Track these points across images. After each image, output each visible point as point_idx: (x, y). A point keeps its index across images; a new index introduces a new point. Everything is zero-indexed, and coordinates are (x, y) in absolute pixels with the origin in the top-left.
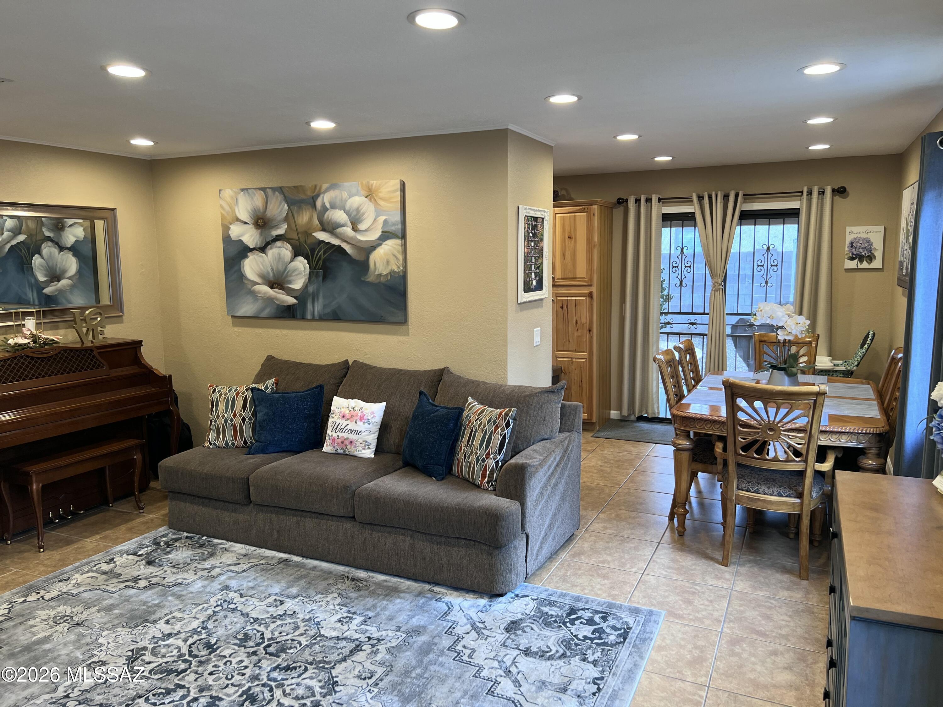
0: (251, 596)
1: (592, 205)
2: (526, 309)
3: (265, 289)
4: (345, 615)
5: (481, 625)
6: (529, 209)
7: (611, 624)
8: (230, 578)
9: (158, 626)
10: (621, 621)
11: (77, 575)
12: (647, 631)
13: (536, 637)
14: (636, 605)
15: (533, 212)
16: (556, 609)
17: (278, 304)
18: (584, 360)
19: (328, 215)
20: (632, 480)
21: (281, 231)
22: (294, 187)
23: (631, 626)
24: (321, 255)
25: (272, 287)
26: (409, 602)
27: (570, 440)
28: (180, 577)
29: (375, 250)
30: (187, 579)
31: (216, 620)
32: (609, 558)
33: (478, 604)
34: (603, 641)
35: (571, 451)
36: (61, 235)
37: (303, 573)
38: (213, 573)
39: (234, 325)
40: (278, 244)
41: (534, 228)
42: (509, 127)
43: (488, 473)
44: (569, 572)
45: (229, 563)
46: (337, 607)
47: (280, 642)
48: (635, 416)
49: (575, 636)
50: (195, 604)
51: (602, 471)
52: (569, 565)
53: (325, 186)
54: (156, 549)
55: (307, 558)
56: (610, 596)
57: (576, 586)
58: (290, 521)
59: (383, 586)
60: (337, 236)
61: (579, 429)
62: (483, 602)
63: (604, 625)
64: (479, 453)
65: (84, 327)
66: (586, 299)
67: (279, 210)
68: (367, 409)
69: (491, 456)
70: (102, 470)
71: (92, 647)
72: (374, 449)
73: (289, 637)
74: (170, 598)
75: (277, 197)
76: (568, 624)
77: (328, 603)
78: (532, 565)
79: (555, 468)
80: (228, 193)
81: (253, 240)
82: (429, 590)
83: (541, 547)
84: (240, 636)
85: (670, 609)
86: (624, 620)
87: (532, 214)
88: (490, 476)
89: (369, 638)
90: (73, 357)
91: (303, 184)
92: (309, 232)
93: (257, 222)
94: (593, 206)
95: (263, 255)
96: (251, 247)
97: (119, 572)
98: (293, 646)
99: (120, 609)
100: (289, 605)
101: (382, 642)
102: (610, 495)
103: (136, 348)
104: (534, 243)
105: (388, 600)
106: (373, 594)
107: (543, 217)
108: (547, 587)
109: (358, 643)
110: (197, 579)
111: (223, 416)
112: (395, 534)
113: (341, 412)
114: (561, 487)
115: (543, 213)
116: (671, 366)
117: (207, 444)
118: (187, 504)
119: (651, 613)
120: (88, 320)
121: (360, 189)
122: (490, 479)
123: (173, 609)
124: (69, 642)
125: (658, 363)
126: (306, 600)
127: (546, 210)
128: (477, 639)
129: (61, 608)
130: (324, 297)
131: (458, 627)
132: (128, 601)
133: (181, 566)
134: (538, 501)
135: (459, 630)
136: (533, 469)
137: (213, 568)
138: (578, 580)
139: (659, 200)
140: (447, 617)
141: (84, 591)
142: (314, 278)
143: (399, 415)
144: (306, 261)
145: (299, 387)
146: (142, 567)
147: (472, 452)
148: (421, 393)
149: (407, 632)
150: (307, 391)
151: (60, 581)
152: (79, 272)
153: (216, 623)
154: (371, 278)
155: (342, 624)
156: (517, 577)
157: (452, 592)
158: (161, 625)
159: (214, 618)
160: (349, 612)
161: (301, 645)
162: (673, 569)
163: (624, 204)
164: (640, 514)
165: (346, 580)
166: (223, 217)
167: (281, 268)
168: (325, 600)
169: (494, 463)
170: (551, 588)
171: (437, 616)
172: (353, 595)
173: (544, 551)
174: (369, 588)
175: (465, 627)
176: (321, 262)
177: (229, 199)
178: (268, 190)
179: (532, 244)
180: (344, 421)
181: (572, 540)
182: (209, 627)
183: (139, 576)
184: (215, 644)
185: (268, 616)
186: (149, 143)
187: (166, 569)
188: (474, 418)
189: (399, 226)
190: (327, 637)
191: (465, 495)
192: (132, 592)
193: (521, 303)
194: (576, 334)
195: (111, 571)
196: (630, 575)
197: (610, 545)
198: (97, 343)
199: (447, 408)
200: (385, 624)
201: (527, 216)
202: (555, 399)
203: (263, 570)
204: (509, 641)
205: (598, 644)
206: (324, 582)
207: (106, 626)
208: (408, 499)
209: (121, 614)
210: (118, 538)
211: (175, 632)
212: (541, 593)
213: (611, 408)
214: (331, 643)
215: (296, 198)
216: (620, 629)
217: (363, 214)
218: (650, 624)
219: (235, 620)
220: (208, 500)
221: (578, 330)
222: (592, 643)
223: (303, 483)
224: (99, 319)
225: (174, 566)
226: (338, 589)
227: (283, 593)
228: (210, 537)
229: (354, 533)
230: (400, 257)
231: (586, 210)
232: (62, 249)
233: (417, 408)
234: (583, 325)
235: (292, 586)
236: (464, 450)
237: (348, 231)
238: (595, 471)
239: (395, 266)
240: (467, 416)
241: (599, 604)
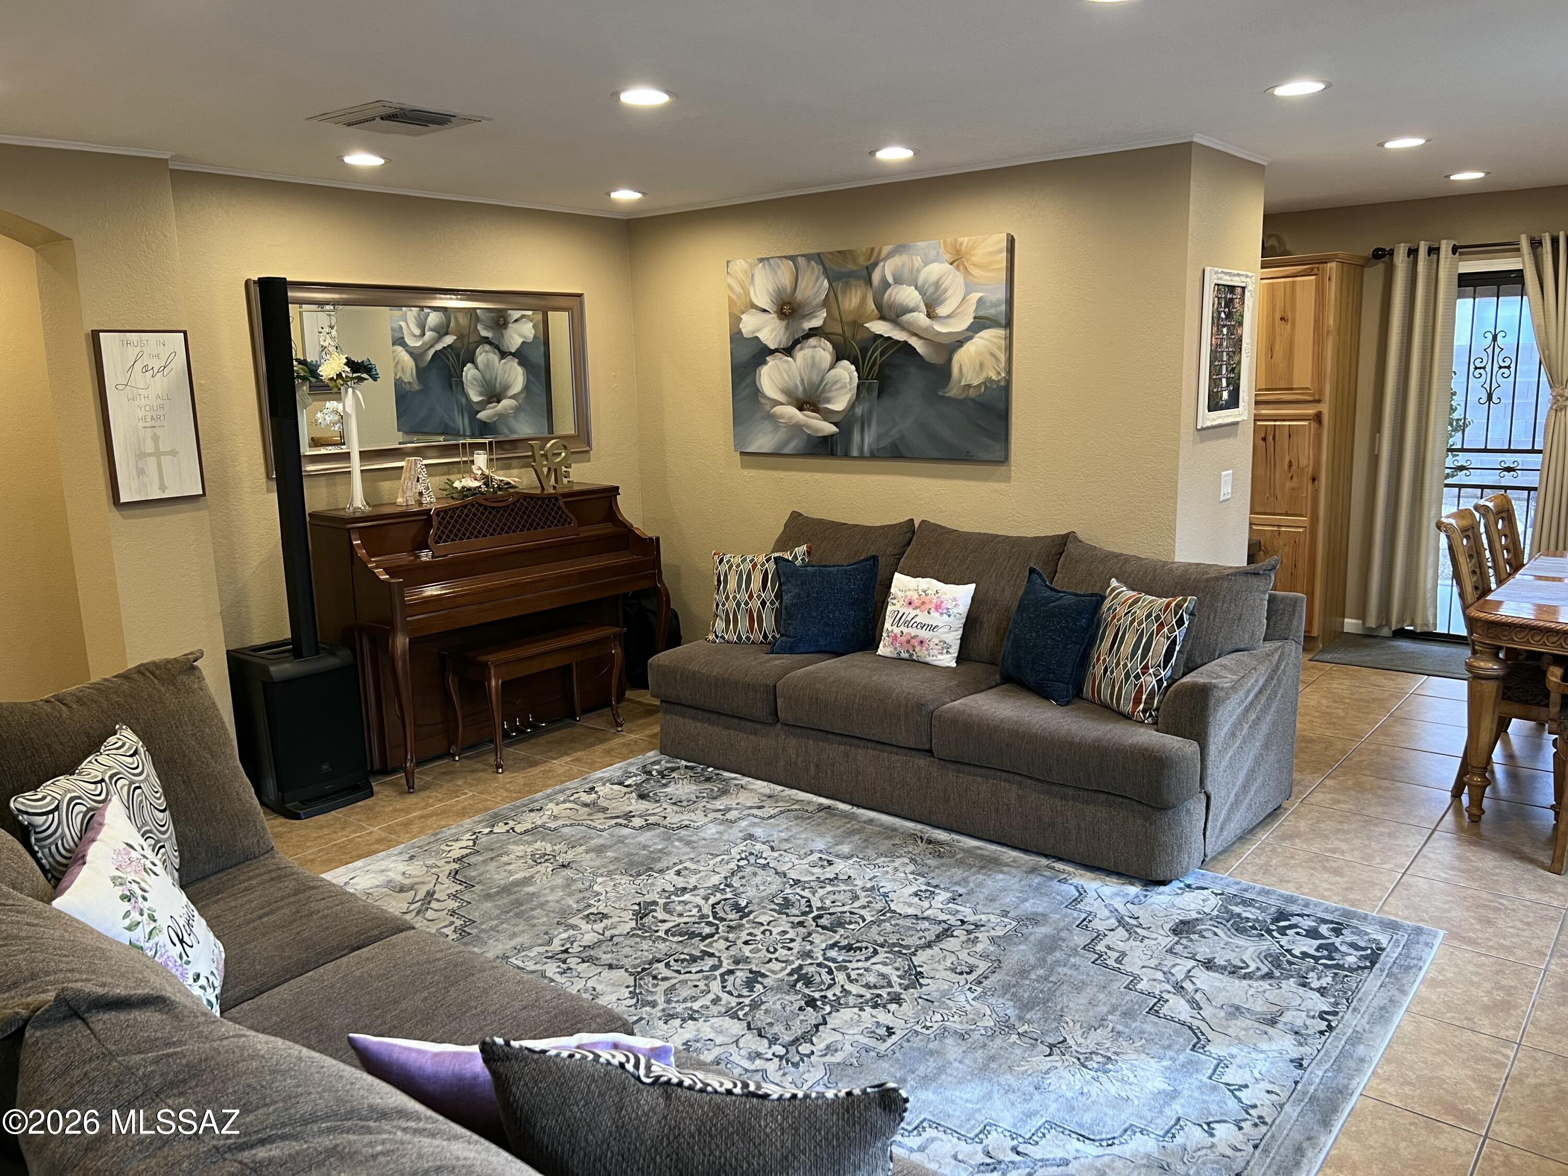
0: (785, 851)
1: (1326, 263)
2: (1210, 439)
3: (790, 412)
4: (924, 888)
5: (1134, 922)
6: (1222, 272)
7: (1348, 939)
8: (753, 825)
9: (667, 877)
10: (1366, 937)
11: (551, 805)
12: (1412, 956)
13: (1222, 945)
14: (1393, 918)
15: (1228, 278)
16: (1253, 910)
17: (809, 435)
18: (1301, 530)
19: (890, 295)
20: (1384, 730)
21: (817, 322)
22: (839, 252)
23: (1385, 946)
24: (876, 358)
25: (801, 409)
26: (1017, 879)
27: (1282, 653)
28: (686, 818)
29: (961, 346)
30: (694, 822)
31: (743, 877)
32: (1344, 846)
33: (1126, 891)
34: (1334, 962)
35: (1283, 670)
36: (503, 336)
37: (856, 827)
38: (731, 815)
39: (744, 466)
40: (813, 341)
41: (1229, 303)
42: (1195, 139)
43: (1144, 697)
44: (1274, 861)
45: (749, 805)
46: (911, 877)
47: (834, 913)
48: (1390, 628)
49: (1286, 951)
50: (711, 854)
51: (1330, 714)
52: (1274, 851)
53: (886, 249)
54: (647, 779)
55: (858, 806)
56: (1345, 900)
57: (1286, 881)
58: (834, 751)
59: (976, 855)
60: (902, 327)
61: (1298, 637)
62: (1133, 890)
63: (1337, 941)
64: (1129, 665)
65: (545, 466)
66: (1310, 424)
67: (816, 288)
68: (945, 594)
69: (1151, 671)
70: (568, 668)
71: (587, 894)
72: (956, 655)
73: (846, 908)
74: (677, 843)
75: (813, 269)
76: (1275, 934)
77: (896, 869)
78: (1214, 844)
79: (1256, 696)
80: (740, 265)
81: (776, 336)
82: (1047, 866)
83: (1228, 819)
84: (779, 900)
85: (1455, 929)
86: (1371, 936)
87: (1227, 281)
88: (1148, 701)
89: (963, 922)
90: (534, 507)
91: (853, 248)
92: (860, 322)
93: (782, 309)
94: (1329, 265)
95: (790, 359)
96: (772, 347)
97: (604, 805)
98: (853, 920)
99: (614, 851)
100: (841, 866)
101: (982, 929)
102: (1343, 752)
103: (610, 497)
104: (1228, 329)
105: (984, 874)
106: (961, 863)
107: (1243, 285)
108: (1238, 880)
109: (946, 926)
110: (709, 822)
111: (735, 598)
112: (994, 779)
113: (906, 597)
114: (1264, 728)
115: (1243, 279)
116: (1468, 537)
117: (711, 637)
118: (687, 720)
119: (1419, 931)
120: (549, 456)
121: (942, 250)
122: (1147, 706)
123: (684, 858)
124: (557, 887)
125: (1446, 531)
126: (863, 862)
127: (1250, 274)
128: (1128, 939)
129: (538, 845)
130: (879, 423)
131: (1097, 920)
132: (623, 842)
133: (685, 803)
134: (1226, 746)
135: (1098, 925)
136: (1222, 694)
137: (728, 810)
138: (1289, 874)
139: (1455, 249)
140: (1079, 906)
141: (564, 826)
142: (864, 394)
143: (995, 605)
144: (853, 367)
145: (841, 558)
146: (633, 801)
147: (1118, 664)
148: (1032, 571)
149: (1019, 920)
150: (854, 564)
151: (532, 811)
152: (527, 388)
153: (744, 881)
154: (953, 391)
155: (920, 899)
156: (1190, 858)
157: (1083, 872)
158: (670, 875)
159: (740, 874)
160: (928, 884)
161: (864, 920)
162: (1460, 871)
163: (1386, 259)
164: (1398, 784)
165: (919, 841)
166: (731, 303)
167: (815, 378)
168: (892, 865)
169: (1154, 682)
170: (1245, 882)
171: (1062, 903)
172: (932, 862)
173: (1232, 825)
174: (954, 856)
175: (1107, 922)
176: (877, 367)
177: (741, 276)
178: (799, 258)
179: (1225, 331)
180: (911, 610)
181: (1277, 816)
182: (735, 885)
183: (631, 812)
184: (746, 906)
185: (813, 878)
186: (636, 196)
187: (664, 806)
188: (1120, 611)
189: (1003, 308)
190: (900, 915)
191: (1108, 728)
192: (626, 831)
193: (1203, 429)
194: (1289, 485)
195: (594, 803)
196: (1381, 873)
197: (1346, 826)
198: (560, 490)
199: (1076, 595)
200: (984, 905)
201: (1219, 285)
202: (1259, 586)
203: (797, 818)
204: (1178, 948)
205: (1326, 966)
206: (886, 842)
207: (600, 871)
208: (1016, 728)
209: (616, 858)
210: (594, 762)
211: (691, 887)
212: (1227, 886)
213: (1347, 612)
214: (908, 922)
215: (843, 270)
216: (1365, 949)
217: (946, 290)
218: (1417, 946)
219: (769, 879)
220: (716, 716)
221: (1292, 477)
222: (1316, 963)
223: (855, 696)
224: (563, 454)
225: (675, 804)
226: (909, 852)
227: (830, 851)
228: (719, 769)
229: (930, 773)
230: (1002, 357)
231: (1315, 271)
232: (503, 354)
233: (1026, 593)
234: (1302, 469)
235: (842, 843)
236: (1105, 660)
237: (920, 318)
238: (1317, 714)
239: (993, 373)
240: (1109, 609)
241: (1326, 910)
